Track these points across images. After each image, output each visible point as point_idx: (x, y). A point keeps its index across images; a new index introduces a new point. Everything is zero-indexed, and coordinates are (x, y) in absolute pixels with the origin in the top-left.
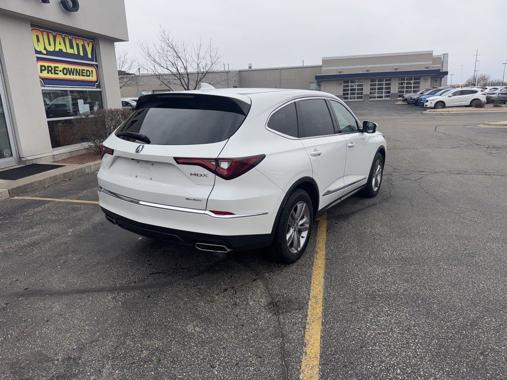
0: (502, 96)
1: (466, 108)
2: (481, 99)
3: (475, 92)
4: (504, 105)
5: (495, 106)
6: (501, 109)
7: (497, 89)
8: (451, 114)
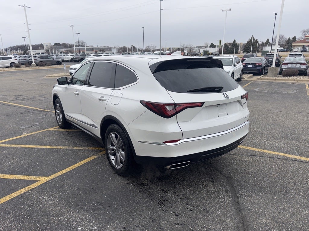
0: (22, 60)
1: (6, 68)
2: (16, 63)
3: (11, 58)
4: (31, 66)
5: (27, 66)
6: (29, 68)
7: (16, 56)
8: (4, 72)
